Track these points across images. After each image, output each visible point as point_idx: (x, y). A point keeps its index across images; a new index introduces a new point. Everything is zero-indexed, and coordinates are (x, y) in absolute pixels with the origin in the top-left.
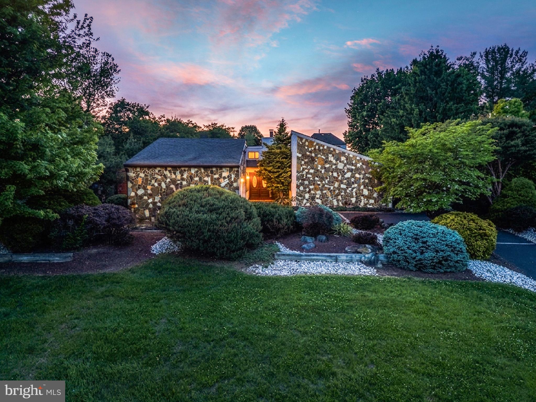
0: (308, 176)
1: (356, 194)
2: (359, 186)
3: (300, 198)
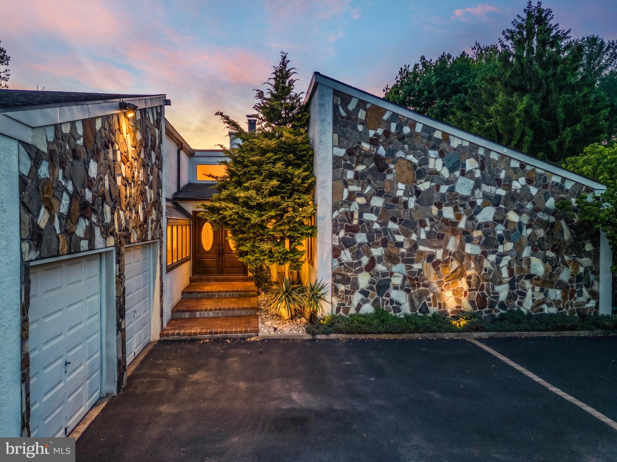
0: (369, 217)
1: (511, 272)
2: (519, 247)
3: (342, 287)
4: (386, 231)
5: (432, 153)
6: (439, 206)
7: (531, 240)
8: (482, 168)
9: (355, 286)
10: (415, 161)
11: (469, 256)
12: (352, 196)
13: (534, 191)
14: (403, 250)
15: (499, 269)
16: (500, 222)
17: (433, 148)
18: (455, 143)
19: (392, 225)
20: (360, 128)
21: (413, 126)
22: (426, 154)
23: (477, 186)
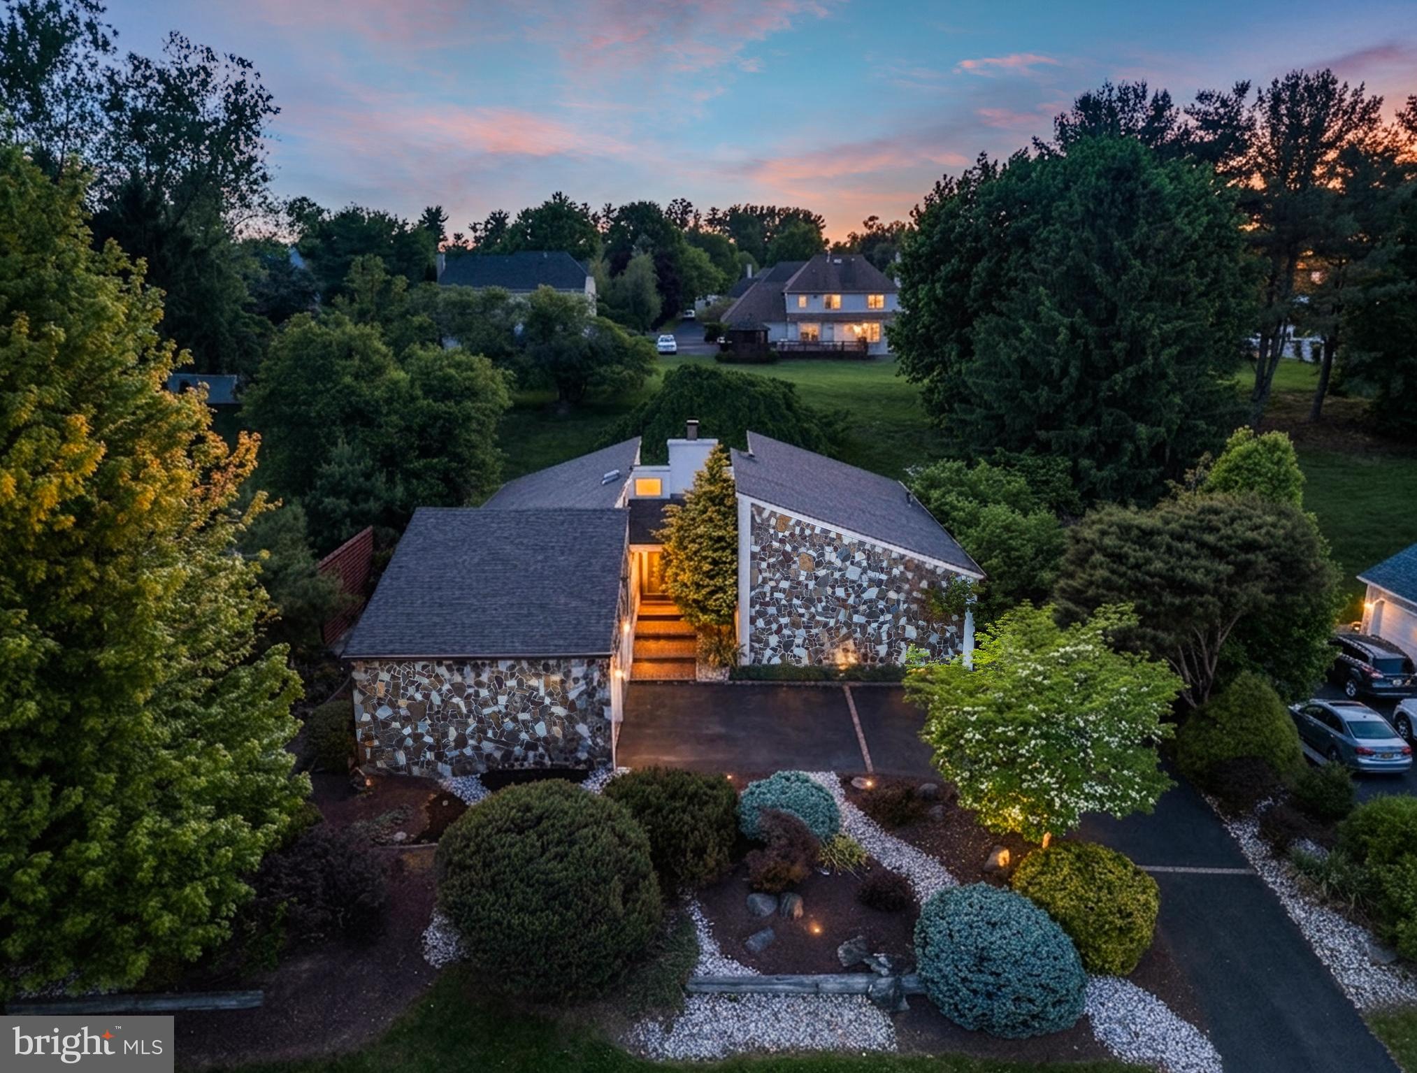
0: (777, 595)
1: (889, 636)
2: (897, 618)
3: (756, 645)
4: (791, 605)
5: (828, 549)
6: (833, 587)
7: (907, 611)
8: (868, 559)
9: (767, 644)
10: (815, 555)
11: (856, 624)
12: (765, 581)
13: (910, 575)
14: (805, 619)
15: (880, 634)
16: (882, 599)
17: (829, 545)
18: (846, 541)
19: (795, 601)
20: (772, 531)
21: (813, 528)
22: (823, 549)
23: (864, 571)
